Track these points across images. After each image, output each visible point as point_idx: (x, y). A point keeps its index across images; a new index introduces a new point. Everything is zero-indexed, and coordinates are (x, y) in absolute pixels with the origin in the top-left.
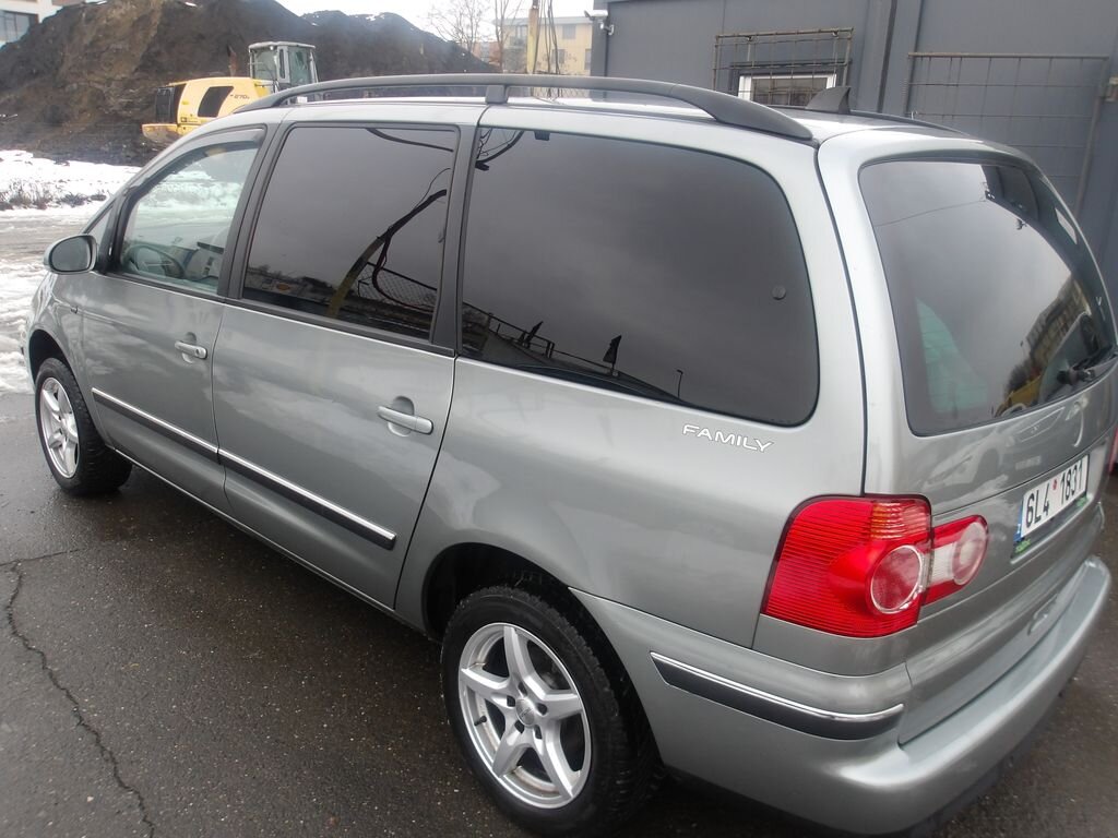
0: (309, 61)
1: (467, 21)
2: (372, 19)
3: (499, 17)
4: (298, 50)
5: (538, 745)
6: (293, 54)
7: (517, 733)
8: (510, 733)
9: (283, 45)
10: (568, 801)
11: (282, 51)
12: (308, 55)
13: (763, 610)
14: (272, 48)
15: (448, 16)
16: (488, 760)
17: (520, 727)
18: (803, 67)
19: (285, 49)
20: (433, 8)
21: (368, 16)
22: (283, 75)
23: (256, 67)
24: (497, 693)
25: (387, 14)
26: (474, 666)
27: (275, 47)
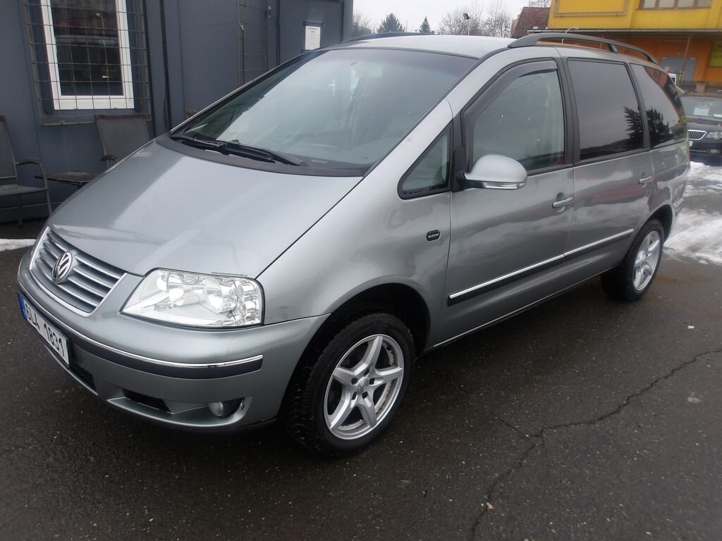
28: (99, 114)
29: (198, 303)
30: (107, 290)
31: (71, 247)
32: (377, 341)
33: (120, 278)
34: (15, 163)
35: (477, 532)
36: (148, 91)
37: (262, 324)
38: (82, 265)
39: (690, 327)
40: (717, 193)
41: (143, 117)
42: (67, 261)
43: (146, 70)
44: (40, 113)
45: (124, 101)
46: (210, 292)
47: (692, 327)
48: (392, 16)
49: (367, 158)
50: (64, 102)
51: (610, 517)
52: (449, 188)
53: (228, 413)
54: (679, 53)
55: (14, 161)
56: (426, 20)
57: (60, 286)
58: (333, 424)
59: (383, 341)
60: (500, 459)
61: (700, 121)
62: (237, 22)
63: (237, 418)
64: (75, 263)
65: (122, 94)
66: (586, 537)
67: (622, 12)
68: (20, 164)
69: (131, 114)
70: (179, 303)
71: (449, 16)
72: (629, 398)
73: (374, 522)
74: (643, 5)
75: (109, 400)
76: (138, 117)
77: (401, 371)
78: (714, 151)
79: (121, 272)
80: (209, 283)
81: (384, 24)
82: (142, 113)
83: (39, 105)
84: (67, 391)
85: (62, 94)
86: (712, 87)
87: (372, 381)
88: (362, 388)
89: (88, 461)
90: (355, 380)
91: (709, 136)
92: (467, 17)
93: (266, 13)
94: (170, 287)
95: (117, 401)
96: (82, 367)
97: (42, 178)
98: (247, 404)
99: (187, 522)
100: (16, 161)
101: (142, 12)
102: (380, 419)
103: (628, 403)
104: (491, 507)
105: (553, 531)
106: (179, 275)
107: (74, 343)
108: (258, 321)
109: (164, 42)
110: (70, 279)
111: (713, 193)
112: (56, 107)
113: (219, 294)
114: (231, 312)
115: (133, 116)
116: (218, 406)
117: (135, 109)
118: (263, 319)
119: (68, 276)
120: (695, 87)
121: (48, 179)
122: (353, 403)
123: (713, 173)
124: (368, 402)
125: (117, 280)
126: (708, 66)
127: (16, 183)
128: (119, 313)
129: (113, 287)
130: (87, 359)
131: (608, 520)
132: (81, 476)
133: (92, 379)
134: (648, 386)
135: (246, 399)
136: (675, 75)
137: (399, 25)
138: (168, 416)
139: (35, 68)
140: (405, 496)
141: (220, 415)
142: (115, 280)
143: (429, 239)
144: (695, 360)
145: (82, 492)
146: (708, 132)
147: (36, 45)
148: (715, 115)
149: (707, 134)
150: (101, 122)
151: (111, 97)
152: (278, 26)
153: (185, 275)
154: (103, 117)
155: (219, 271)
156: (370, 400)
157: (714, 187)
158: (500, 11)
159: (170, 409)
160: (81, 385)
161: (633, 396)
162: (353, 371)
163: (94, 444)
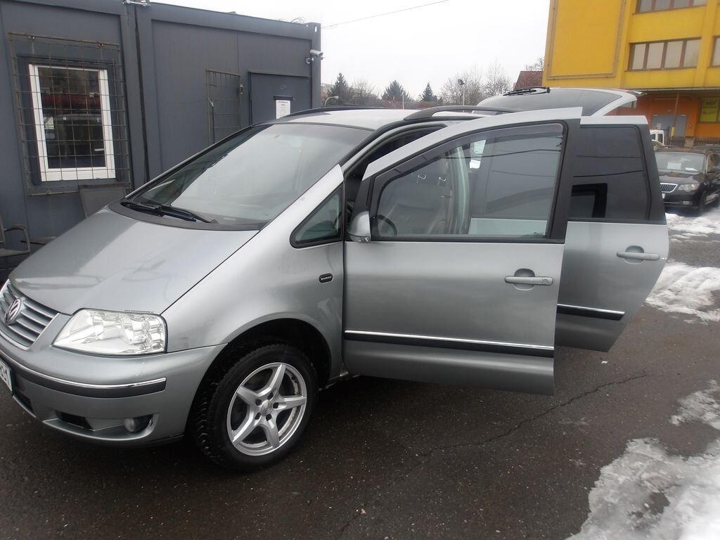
28: (82, 184)
29: (119, 337)
30: (42, 327)
31: (22, 294)
32: (280, 369)
33: (54, 317)
34: (3, 229)
35: (345, 531)
36: (128, 163)
37: (165, 352)
38: (29, 309)
39: (604, 362)
40: (680, 242)
41: (123, 185)
42: (17, 306)
43: (127, 143)
44: (29, 185)
45: (107, 172)
46: (126, 328)
47: (606, 362)
48: (395, 83)
49: (267, 215)
50: (50, 174)
51: (467, 519)
52: (341, 238)
53: (140, 429)
54: (669, 111)
55: (2, 228)
56: (428, 86)
57: (10, 327)
58: (236, 438)
59: (286, 369)
60: (385, 474)
61: (671, 174)
62: (207, 99)
63: (147, 433)
64: (23, 307)
65: (104, 166)
66: (441, 534)
67: (611, 74)
68: (8, 230)
69: (113, 182)
70: (101, 337)
71: (450, 82)
72: (521, 423)
73: (257, 525)
74: (632, 67)
75: (44, 422)
76: (118, 185)
77: (304, 400)
78: (686, 203)
79: (54, 312)
80: (126, 320)
81: (388, 90)
82: (122, 182)
83: (28, 178)
84: (17, 425)
85: (49, 168)
86: (700, 142)
87: (276, 405)
88: (265, 410)
89: (23, 480)
90: (259, 402)
91: (680, 189)
92: (461, 82)
93: (238, 90)
94: (95, 324)
95: (51, 422)
96: (25, 395)
97: (25, 242)
98: (155, 420)
99: (96, 527)
100: (4, 228)
101: (123, 94)
102: (282, 442)
103: (519, 427)
104: (364, 512)
105: (413, 530)
106: (101, 314)
107: (15, 372)
108: (162, 349)
109: (144, 120)
110: (18, 321)
111: (677, 243)
112: (43, 179)
113: (131, 328)
114: (143, 343)
115: (114, 185)
116: (130, 423)
117: (116, 179)
118: (166, 348)
119: (16, 318)
120: (684, 142)
121: (31, 243)
122: (257, 422)
123: (684, 223)
124: (272, 424)
125: (51, 319)
126: (698, 122)
127: (4, 247)
128: (51, 346)
129: (48, 325)
130: (29, 388)
131: (465, 521)
132: (14, 492)
133: (30, 402)
134: (543, 412)
135: (154, 416)
136: (662, 131)
137: (402, 91)
138: (91, 433)
139: (24, 147)
140: (291, 504)
141: (132, 431)
142: (50, 319)
143: (322, 281)
144: (597, 390)
145: (12, 504)
146: (679, 185)
147: (26, 126)
148: (687, 169)
149: (678, 187)
150: (83, 191)
151: (94, 168)
152: (250, 101)
153: (106, 314)
154: (85, 186)
155: (131, 309)
156: (273, 423)
157: (679, 236)
158: (498, 76)
159: (92, 427)
160: (25, 411)
161: (526, 421)
162: (257, 393)
163: (31, 467)
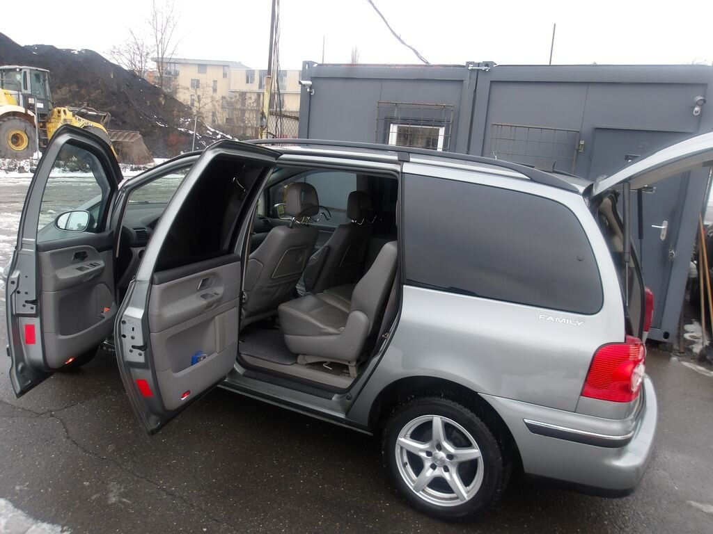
0: (44, 81)
1: (139, 58)
2: (76, 53)
3: (160, 56)
4: (36, 72)
5: (446, 476)
6: (33, 75)
7: (431, 470)
8: (427, 471)
9: (26, 68)
10: (464, 502)
11: (25, 72)
12: (44, 76)
13: (582, 395)
14: (18, 70)
15: (125, 54)
16: (411, 485)
17: (433, 467)
18: (428, 122)
19: (28, 71)
20: (115, 47)
21: (73, 50)
22: (26, 88)
23: (4, 82)
24: (421, 450)
25: (86, 51)
26: (405, 437)
27: (21, 70)
